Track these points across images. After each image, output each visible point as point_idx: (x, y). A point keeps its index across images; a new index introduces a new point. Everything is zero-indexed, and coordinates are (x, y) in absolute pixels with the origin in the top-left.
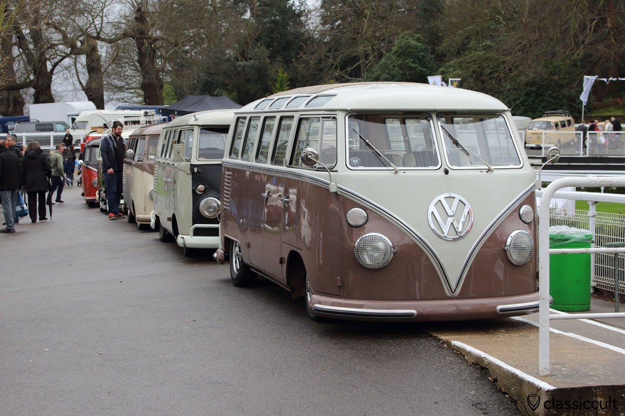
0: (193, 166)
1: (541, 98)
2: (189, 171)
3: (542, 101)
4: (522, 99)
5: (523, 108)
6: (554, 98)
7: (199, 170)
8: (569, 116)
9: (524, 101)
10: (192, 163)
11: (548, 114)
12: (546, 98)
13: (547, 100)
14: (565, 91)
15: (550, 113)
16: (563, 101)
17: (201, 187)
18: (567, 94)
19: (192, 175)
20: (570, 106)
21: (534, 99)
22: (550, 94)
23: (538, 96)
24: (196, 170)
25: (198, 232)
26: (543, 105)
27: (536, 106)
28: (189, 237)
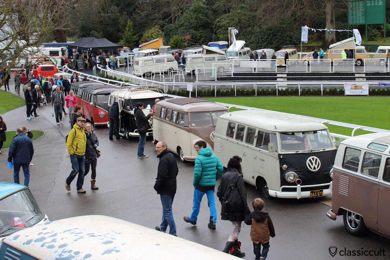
0: (279, 155)
1: (275, 37)
2: (278, 158)
3: (276, 39)
4: (265, 37)
5: (266, 42)
6: (282, 37)
7: (283, 157)
8: (295, 48)
9: (267, 38)
10: (279, 153)
11: (284, 47)
12: (278, 37)
13: (279, 38)
14: (288, 33)
15: (285, 47)
16: (287, 38)
17: (285, 166)
18: (289, 35)
19: (280, 159)
20: (290, 41)
21: (272, 37)
22: (280, 35)
23: (274, 36)
24: (281, 157)
25: (284, 190)
26: (276, 40)
27: (272, 41)
28: (279, 192)
